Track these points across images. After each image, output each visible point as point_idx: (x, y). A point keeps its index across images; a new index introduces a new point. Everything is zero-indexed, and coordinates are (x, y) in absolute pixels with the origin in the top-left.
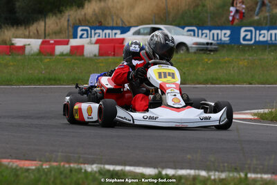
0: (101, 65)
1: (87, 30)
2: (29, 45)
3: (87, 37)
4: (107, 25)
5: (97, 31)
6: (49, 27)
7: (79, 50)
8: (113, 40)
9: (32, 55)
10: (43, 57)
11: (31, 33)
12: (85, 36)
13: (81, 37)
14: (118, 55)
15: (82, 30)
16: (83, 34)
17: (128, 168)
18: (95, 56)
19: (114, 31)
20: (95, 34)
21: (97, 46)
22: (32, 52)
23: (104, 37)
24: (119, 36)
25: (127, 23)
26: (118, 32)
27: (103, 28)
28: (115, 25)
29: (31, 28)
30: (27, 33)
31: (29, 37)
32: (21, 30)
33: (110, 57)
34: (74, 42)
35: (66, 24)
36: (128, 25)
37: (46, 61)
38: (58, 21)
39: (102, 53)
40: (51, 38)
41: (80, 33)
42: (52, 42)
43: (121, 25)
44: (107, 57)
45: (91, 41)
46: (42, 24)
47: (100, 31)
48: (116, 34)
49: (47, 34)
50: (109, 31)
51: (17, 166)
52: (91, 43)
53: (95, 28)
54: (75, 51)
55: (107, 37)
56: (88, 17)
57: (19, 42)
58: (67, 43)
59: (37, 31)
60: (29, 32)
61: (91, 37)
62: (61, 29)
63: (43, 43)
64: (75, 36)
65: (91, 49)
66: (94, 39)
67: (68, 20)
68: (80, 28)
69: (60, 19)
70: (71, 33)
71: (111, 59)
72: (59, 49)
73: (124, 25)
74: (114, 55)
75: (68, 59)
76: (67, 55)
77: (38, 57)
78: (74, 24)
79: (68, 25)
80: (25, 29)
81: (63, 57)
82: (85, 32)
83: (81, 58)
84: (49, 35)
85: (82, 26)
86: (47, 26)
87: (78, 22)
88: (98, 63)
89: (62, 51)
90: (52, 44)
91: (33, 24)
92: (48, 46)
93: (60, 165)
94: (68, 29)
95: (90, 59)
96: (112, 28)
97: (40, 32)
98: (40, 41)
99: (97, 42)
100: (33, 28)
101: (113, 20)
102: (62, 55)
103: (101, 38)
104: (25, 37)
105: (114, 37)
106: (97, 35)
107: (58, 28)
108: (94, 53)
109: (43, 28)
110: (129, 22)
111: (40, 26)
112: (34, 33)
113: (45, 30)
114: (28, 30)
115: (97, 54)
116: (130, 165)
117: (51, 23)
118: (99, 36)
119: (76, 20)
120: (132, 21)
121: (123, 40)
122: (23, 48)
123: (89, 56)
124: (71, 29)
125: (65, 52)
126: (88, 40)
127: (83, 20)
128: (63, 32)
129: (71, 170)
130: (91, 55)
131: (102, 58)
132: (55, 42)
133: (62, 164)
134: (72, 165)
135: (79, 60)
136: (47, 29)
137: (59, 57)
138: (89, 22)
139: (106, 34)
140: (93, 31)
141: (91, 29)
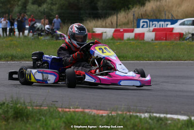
0: (156, 46)
1: (147, 22)
2: (105, 32)
3: (147, 27)
4: (162, 19)
5: (154, 23)
6: (120, 20)
7: (141, 36)
8: (165, 29)
9: (107, 40)
10: (115, 41)
11: (107, 24)
12: (145, 26)
13: (142, 27)
14: (168, 40)
15: (143, 22)
16: (144, 25)
17: (169, 116)
18: (152, 40)
19: (166, 23)
20: (153, 25)
21: (154, 33)
22: (108, 38)
23: (159, 27)
24: (170, 26)
25: (175, 17)
26: (169, 23)
27: (159, 21)
28: (167, 18)
29: (107, 20)
30: (104, 24)
31: (106, 27)
32: (100, 22)
33: (163, 41)
34: (137, 31)
35: (132, 17)
36: (176, 18)
37: (117, 44)
38: (126, 15)
39: (157, 38)
40: (122, 28)
41: (141, 24)
42: (122, 30)
43: (171, 18)
44: (159, 41)
45: (149, 30)
46: (115, 17)
47: (156, 23)
48: (167, 25)
49: (118, 24)
50: (163, 23)
51: (94, 114)
52: (149, 31)
53: (153, 21)
54: (138, 37)
55: (161, 27)
56: (148, 12)
57: (98, 30)
58: (132, 31)
59: (112, 23)
60: (106, 24)
61: (150, 27)
62: (128, 21)
63: (115, 31)
64: (138, 26)
65: (150, 35)
66: (152, 28)
67: (134, 15)
68: (142, 21)
69: (127, 14)
70: (135, 24)
71: (163, 42)
72: (127, 35)
73: (173, 19)
74: (166, 40)
75: (132, 42)
76: (132, 40)
77: (112, 41)
78: (137, 18)
80: (103, 21)
81: (129, 41)
82: (146, 24)
83: (142, 41)
84: (120, 25)
85: (143, 19)
86: (118, 19)
89: (128, 37)
90: (121, 32)
91: (108, 17)
92: (119, 33)
93: (123, 113)
94: (133, 21)
95: (148, 43)
96: (165, 21)
97: (113, 24)
98: (113, 30)
99: (154, 30)
100: (109, 20)
101: (165, 15)
102: (129, 39)
103: (156, 27)
104: (103, 27)
105: (166, 27)
106: (154, 25)
107: (126, 21)
109: (115, 20)
110: (177, 16)
111: (113, 19)
112: (109, 24)
113: (117, 22)
114: (105, 22)
115: (154, 39)
116: (171, 114)
117: (122, 16)
118: (155, 26)
119: (139, 15)
120: (179, 15)
121: (172, 29)
122: (101, 35)
123: (147, 40)
124: (135, 21)
125: (131, 38)
126: (148, 28)
127: (144, 15)
128: (130, 23)
129: (131, 116)
130: (150, 40)
131: (157, 42)
132: (124, 30)
133: (125, 112)
134: (131, 114)
135: (141, 43)
136: (118, 21)
137: (127, 41)
138: (148, 16)
139: (160, 25)
140: (151, 23)
141: (150, 21)
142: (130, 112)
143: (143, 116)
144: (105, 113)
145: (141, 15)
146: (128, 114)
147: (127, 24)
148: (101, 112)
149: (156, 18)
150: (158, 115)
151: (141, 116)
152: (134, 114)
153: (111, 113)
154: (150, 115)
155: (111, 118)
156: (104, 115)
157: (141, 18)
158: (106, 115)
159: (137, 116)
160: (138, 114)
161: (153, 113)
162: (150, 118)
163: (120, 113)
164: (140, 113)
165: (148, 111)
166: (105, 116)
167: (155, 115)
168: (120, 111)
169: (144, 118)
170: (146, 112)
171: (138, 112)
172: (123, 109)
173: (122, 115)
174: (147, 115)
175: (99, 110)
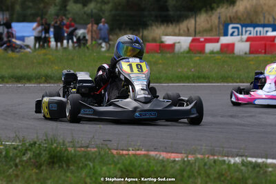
0: (251, 62)
1: (238, 28)
2: (179, 43)
3: (238, 35)
4: (258, 23)
5: (248, 29)
6: (199, 25)
7: (229, 48)
8: (264, 37)
9: (181, 53)
10: (192, 55)
11: (182, 31)
12: (236, 33)
13: (232, 35)
14: (268, 54)
15: (233, 28)
16: (233, 32)
18: (246, 53)
19: (266, 29)
20: (246, 31)
21: (248, 44)
22: (182, 50)
23: (255, 35)
24: (271, 34)
26: (270, 29)
28: (266, 22)
29: (181, 26)
30: (177, 31)
31: (179, 35)
32: (170, 28)
33: (261, 55)
34: (225, 40)
35: (216, 21)
37: (195, 59)
38: (208, 19)
39: (253, 50)
40: (202, 36)
41: (230, 31)
42: (202, 40)
43: (272, 23)
44: (256, 55)
45: (242, 39)
46: (193, 21)
47: (251, 29)
48: (267, 31)
49: (197, 30)
50: (260, 29)
52: (241, 41)
53: (247, 26)
54: (226, 49)
55: (258, 35)
56: (239, 14)
57: (169, 40)
58: (217, 41)
59: (188, 30)
60: (179, 30)
61: (242, 34)
62: (212, 26)
63: (193, 41)
64: (226, 34)
65: (242, 47)
66: (245, 37)
67: (219, 18)
68: (231, 26)
69: (210, 16)
70: (222, 31)
72: (209, 47)
74: (265, 53)
75: (218, 56)
76: (217, 53)
77: (187, 55)
78: (225, 22)
79: (219, 22)
80: (176, 27)
81: (213, 55)
82: (236, 30)
83: (231, 55)
84: (199, 33)
85: (232, 23)
86: (197, 23)
87: (228, 19)
88: (249, 61)
89: (211, 49)
90: (202, 42)
91: (183, 21)
92: (198, 44)
93: (204, 157)
94: (219, 27)
95: (240, 57)
97: (190, 31)
98: (190, 39)
99: (248, 40)
100: (183, 26)
101: (264, 17)
102: (212, 52)
103: (252, 35)
104: (175, 35)
105: (265, 35)
106: (248, 32)
107: (209, 26)
108: (244, 51)
109: (193, 25)
111: (190, 23)
112: (184, 31)
113: (195, 28)
114: (178, 28)
115: (248, 52)
116: (273, 158)
117: (202, 20)
118: (250, 34)
119: (226, 18)
121: (274, 38)
122: (172, 46)
123: (238, 54)
124: (221, 27)
125: (215, 50)
126: (239, 37)
127: (234, 17)
128: (214, 30)
129: (215, 162)
130: (241, 53)
131: (252, 56)
132: (205, 39)
133: (207, 156)
134: (216, 157)
135: (230, 57)
136: (197, 26)
137: (209, 55)
138: (240, 19)
139: (257, 32)
140: (244, 29)
141: (242, 26)
142: (214, 155)
143: (232, 160)
144: (178, 158)
145: (230, 18)
146: (212, 158)
147: (210, 30)
148: (173, 155)
149: (252, 22)
150: (253, 160)
151: (230, 161)
152: (221, 158)
153: (187, 157)
154: (243, 160)
155: (186, 163)
156: (177, 159)
157: (229, 22)
158: (180, 159)
159: (224, 161)
160: (226, 158)
161: (246, 156)
162: (243, 163)
163: (199, 156)
164: (228, 156)
165: (240, 154)
166: (178, 161)
167: (249, 159)
168: (199, 154)
169: (234, 164)
170: (237, 155)
171: (226, 156)
172: (203, 150)
173: (202, 159)
174: (238, 160)
175: (169, 152)
